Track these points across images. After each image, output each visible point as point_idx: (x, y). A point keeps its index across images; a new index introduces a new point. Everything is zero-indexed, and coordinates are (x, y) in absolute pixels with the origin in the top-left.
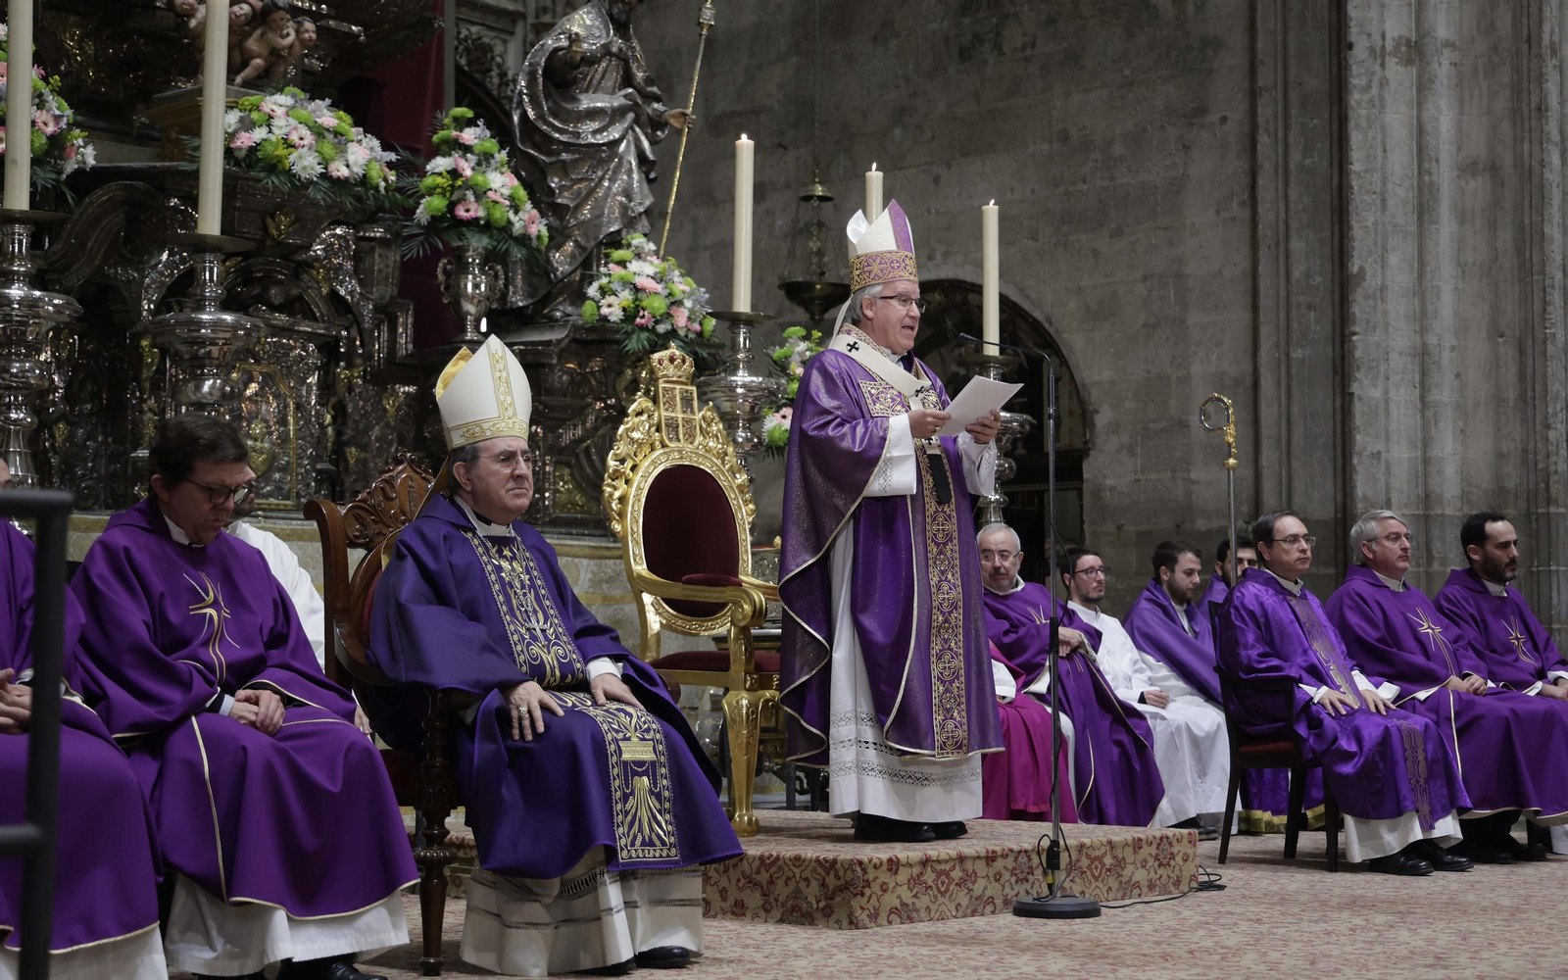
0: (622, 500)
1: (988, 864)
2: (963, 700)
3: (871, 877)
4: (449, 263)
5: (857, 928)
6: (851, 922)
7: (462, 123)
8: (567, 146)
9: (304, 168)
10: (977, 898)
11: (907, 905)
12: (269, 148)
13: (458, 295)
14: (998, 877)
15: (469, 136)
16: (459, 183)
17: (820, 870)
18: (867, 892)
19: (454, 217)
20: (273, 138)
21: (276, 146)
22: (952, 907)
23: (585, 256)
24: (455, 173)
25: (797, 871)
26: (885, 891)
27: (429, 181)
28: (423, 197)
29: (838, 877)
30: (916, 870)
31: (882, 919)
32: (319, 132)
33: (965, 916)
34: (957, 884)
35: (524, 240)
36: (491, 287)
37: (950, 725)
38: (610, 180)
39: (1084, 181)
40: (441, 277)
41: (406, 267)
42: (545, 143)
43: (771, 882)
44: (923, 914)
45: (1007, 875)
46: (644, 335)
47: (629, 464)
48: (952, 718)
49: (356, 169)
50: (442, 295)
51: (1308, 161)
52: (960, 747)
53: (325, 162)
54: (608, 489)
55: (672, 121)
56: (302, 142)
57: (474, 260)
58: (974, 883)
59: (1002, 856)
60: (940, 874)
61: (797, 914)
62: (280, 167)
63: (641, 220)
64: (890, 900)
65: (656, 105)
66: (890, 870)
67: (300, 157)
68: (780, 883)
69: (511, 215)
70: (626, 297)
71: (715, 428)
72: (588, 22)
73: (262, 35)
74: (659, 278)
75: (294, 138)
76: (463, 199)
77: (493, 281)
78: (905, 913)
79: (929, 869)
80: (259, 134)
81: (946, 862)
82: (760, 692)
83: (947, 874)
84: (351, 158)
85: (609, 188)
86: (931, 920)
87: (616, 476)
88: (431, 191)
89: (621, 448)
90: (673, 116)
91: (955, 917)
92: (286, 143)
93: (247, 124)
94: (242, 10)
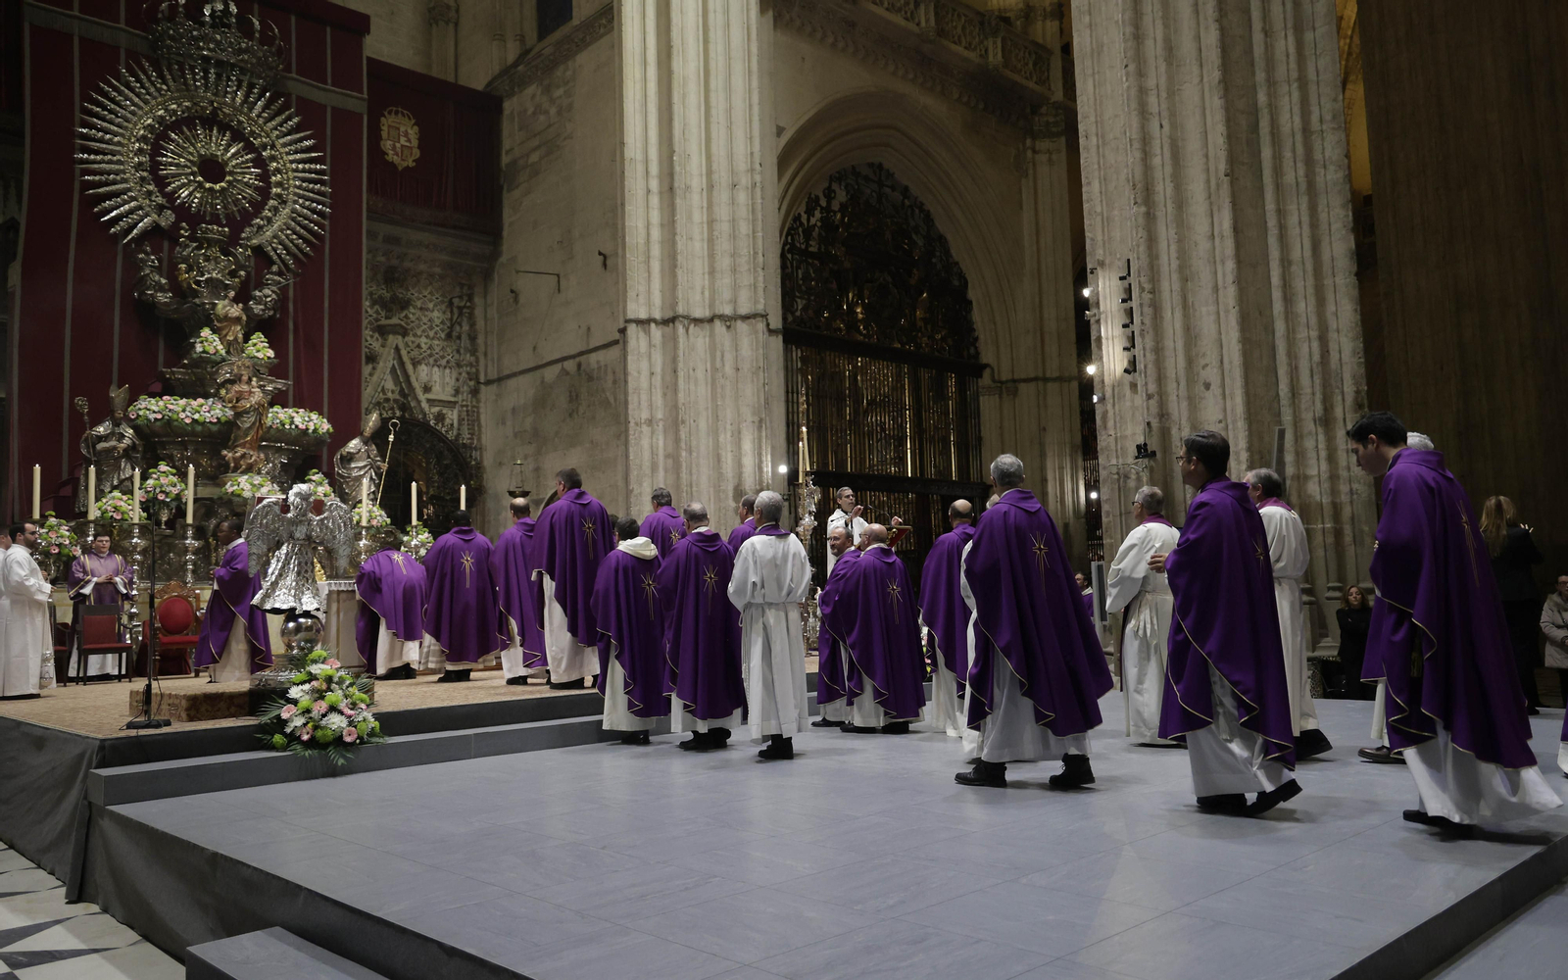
7: (313, 474)
8: (348, 477)
9: (247, 495)
12: (236, 491)
20: (238, 488)
32: (253, 485)
42: (341, 477)
53: (253, 494)
56: (247, 489)
62: (238, 497)
65: (377, 463)
67: (246, 493)
73: (244, 460)
75: (245, 488)
90: (384, 466)
92: (243, 490)
93: (232, 486)
94: (238, 454)
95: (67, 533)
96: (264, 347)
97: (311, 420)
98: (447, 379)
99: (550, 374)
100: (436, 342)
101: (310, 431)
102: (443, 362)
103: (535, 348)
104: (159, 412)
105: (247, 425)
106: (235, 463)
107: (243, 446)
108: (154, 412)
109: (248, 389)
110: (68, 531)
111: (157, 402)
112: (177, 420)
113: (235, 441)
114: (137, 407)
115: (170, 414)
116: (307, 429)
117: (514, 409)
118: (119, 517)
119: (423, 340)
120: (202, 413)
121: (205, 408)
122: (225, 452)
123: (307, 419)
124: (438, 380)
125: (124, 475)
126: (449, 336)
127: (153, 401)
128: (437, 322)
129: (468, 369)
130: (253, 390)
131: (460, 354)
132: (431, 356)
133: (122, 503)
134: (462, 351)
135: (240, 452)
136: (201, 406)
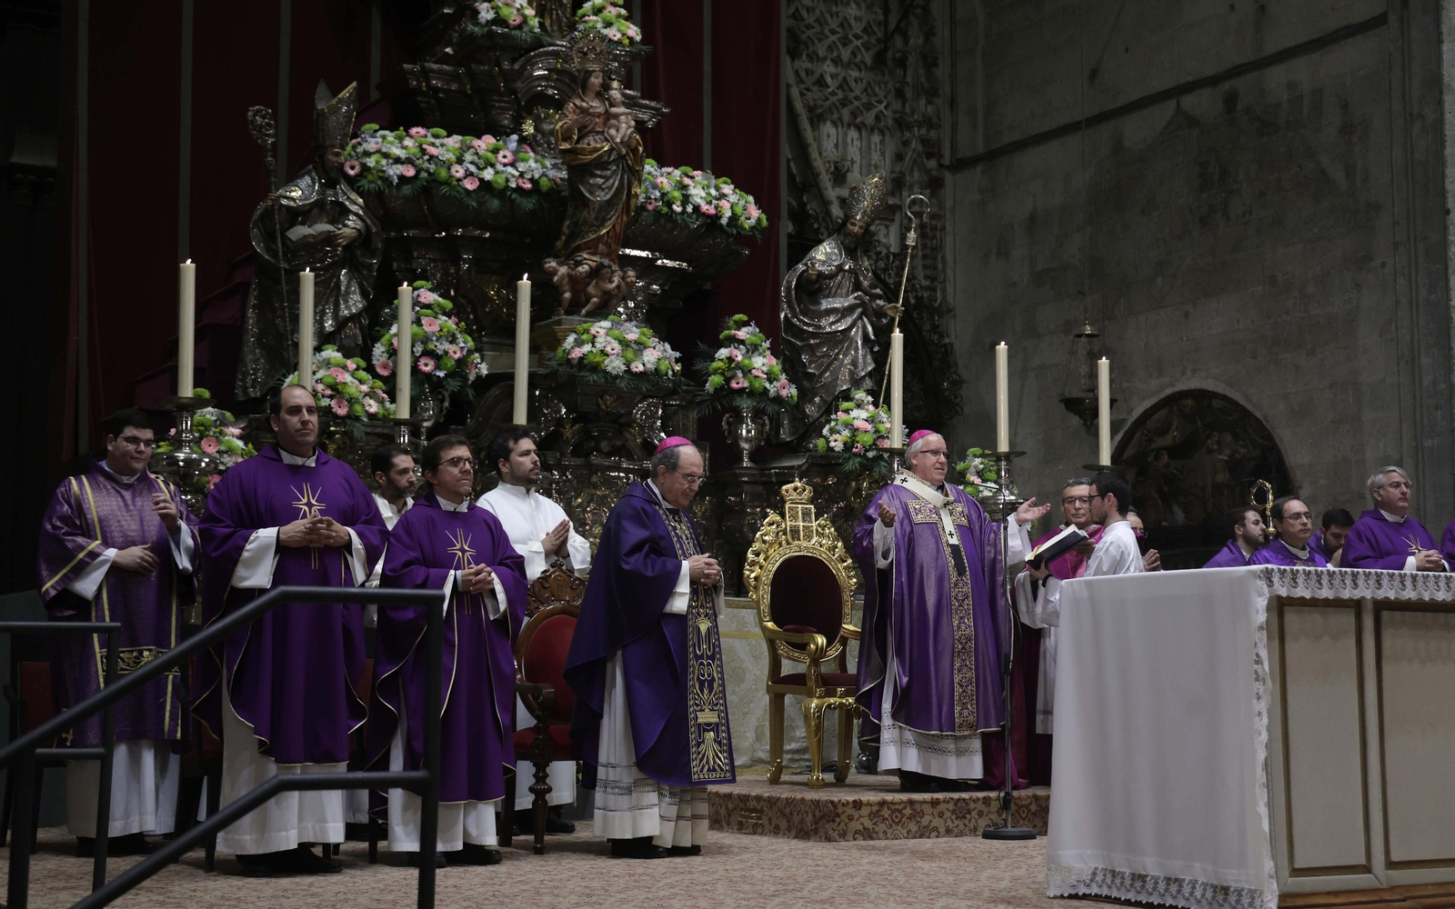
0: (756, 579)
1: (933, 807)
2: (974, 697)
3: (840, 811)
4: (731, 417)
5: (830, 841)
6: (826, 838)
7: (740, 325)
8: (814, 335)
9: (614, 368)
10: (924, 827)
11: (868, 829)
12: (591, 357)
13: (738, 437)
14: (941, 815)
15: (743, 333)
16: (733, 365)
17: (813, 807)
18: (838, 820)
19: (730, 388)
20: (594, 350)
21: (596, 355)
22: (905, 832)
23: (826, 406)
24: (730, 359)
25: (802, 807)
26: (851, 820)
27: (715, 365)
28: (710, 376)
29: (820, 811)
30: (875, 809)
31: (850, 836)
32: (625, 344)
33: (914, 837)
34: (908, 818)
35: (778, 400)
36: (759, 432)
37: (966, 713)
38: (844, 355)
39: (1288, 313)
40: (725, 427)
41: (701, 421)
42: (799, 333)
43: (791, 814)
44: (881, 835)
45: (948, 814)
46: (859, 459)
47: (762, 556)
48: (966, 708)
49: (648, 366)
50: (726, 438)
51: (1433, 297)
52: (972, 727)
53: (628, 364)
54: (747, 573)
55: (889, 312)
56: (613, 352)
57: (747, 415)
58: (921, 818)
59: (944, 801)
60: (894, 811)
61: (803, 834)
62: (599, 368)
63: (865, 381)
64: (855, 825)
65: (878, 302)
66: (855, 807)
67: (611, 361)
68: (795, 814)
69: (767, 385)
70: (846, 433)
71: (828, 531)
72: (828, 250)
73: (596, 283)
74: (870, 420)
75: (608, 349)
76: (734, 376)
77: (760, 428)
78: (868, 834)
79: (886, 808)
80: (587, 348)
81: (900, 804)
82: (827, 699)
83: (900, 811)
84: (646, 359)
85: (843, 360)
86: (887, 839)
87: (753, 563)
88: (715, 372)
89: (756, 546)
90: (889, 309)
91: (907, 838)
92: (603, 352)
93: (579, 343)
94: (584, 269)
95: (240, 444)
96: (619, 16)
97: (723, 196)
98: (876, 157)
99: (1138, 130)
100: (855, 74)
101: (724, 221)
102: (869, 118)
103: (1094, 73)
104: (409, 161)
105: (602, 197)
106: (574, 291)
107: (592, 247)
108: (398, 161)
109: (601, 110)
110: (240, 437)
111: (401, 139)
112: (447, 183)
113: (573, 236)
114: (360, 149)
115: (432, 168)
116: (718, 217)
117: (1032, 219)
118: (342, 411)
119: (829, 68)
120: (500, 167)
121: (505, 155)
122: (552, 264)
123: (713, 192)
124: (857, 159)
125: (348, 308)
126: (880, 59)
127: (390, 136)
128: (857, 28)
129: (923, 131)
130: (614, 110)
131: (904, 101)
132: (844, 102)
133: (348, 378)
134: (909, 93)
135: (587, 262)
136: (495, 151)
